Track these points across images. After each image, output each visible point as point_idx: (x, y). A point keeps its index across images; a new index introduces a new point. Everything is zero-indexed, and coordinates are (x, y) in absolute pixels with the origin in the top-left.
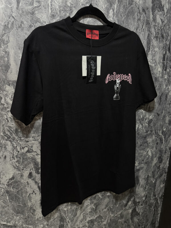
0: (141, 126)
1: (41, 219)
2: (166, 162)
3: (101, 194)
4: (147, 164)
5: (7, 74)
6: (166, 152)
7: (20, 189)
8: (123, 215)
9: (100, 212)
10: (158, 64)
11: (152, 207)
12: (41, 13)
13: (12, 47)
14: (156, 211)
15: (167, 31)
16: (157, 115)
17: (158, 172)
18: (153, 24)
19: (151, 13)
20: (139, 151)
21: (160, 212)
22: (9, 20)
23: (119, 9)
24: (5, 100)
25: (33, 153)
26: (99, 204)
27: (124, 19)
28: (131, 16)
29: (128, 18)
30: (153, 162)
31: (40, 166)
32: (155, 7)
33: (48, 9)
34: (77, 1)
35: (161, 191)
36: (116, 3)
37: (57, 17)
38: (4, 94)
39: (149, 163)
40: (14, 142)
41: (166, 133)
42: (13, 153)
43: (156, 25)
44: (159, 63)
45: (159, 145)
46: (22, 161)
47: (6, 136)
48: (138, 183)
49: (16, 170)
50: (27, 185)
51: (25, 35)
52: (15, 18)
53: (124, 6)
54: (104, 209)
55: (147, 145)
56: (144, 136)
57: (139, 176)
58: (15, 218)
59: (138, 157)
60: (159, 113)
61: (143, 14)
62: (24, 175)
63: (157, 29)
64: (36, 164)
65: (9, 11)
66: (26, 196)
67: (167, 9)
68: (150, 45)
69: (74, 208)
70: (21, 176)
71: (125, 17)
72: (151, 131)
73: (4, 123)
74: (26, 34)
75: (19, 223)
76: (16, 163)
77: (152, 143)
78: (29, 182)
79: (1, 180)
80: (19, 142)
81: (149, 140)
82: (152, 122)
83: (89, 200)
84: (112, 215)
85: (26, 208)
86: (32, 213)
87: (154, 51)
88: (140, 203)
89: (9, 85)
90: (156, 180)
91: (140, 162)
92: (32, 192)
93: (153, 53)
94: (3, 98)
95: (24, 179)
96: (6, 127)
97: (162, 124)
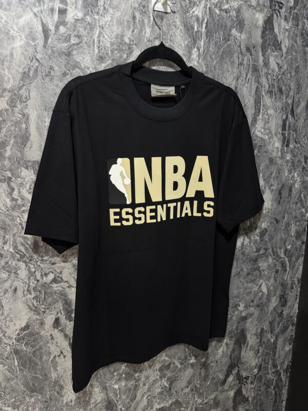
0: (248, 240)
1: (73, 403)
2: (294, 305)
3: (180, 361)
4: (260, 308)
5: (24, 150)
6: (293, 287)
7: (38, 347)
8: (219, 401)
9: (177, 395)
10: (274, 136)
11: (270, 388)
12: (82, 55)
13: (34, 106)
14: (278, 395)
15: (287, 82)
16: (275, 223)
17: (280, 323)
18: (265, 70)
19: (260, 54)
20: (245, 284)
21: (285, 397)
22: (31, 64)
23: (208, 48)
24: (20, 192)
25: (62, 284)
26: (176, 380)
27: (217, 63)
28: (228, 59)
29: (222, 62)
30: (270, 304)
31: (74, 307)
32: (267, 44)
33: (94, 47)
34: (139, 34)
35: (286, 357)
36: (203, 38)
37: (108, 60)
38: (18, 183)
39: (263, 306)
40: (31, 264)
41: (291, 253)
42: (29, 283)
43: (270, 72)
44: (276, 134)
45: (280, 274)
46: (43, 298)
47: (19, 254)
48: (244, 343)
49: (32, 312)
50: (50, 341)
51: (55, 87)
52: (41, 62)
53: (215, 42)
54: (185, 388)
55: (259, 274)
56: (254, 258)
57: (246, 329)
58: (28, 400)
59: (245, 295)
60: (278, 218)
61: (246, 55)
62: (46, 323)
63: (270, 80)
64: (67, 303)
65: (31, 50)
66: (48, 361)
67: (286, 47)
68: (260, 104)
69: (132, 385)
70: (41, 323)
71: (217, 60)
72: (266, 249)
73: (15, 231)
75: (35, 409)
76: (33, 301)
77: (268, 271)
78: (54, 336)
79: (7, 330)
80: (39, 264)
81: (263, 265)
82: (267, 234)
83: (159, 371)
84: (199, 401)
85: (47, 382)
86: (58, 393)
87: (266, 115)
88: (250, 381)
89: (27, 168)
90: (277, 337)
91: (248, 304)
92: (58, 354)
93: (265, 118)
94: (16, 190)
95: (47, 330)
96: (19, 238)
97: (284, 237)
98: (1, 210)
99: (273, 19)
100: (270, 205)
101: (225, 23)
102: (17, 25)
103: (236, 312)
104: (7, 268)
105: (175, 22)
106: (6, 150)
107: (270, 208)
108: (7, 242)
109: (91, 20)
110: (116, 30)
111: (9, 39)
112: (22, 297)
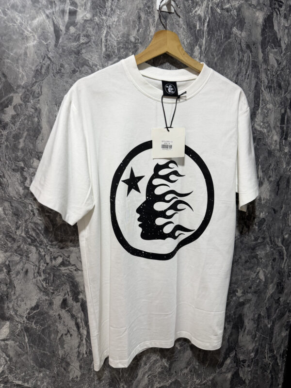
0: (247, 229)
1: (79, 379)
3: (180, 343)
4: (257, 295)
5: (35, 143)
7: (46, 326)
8: (217, 382)
9: (176, 375)
10: (273, 129)
11: (266, 371)
12: (91, 53)
13: (46, 102)
14: (274, 378)
15: (286, 77)
16: (273, 212)
17: (277, 309)
18: (264, 66)
19: (260, 51)
20: (244, 271)
21: (281, 381)
22: (44, 62)
23: (210, 45)
24: (31, 181)
25: (70, 267)
27: (218, 60)
28: (229, 56)
29: (223, 59)
30: (268, 291)
32: (266, 41)
33: (101, 46)
34: (144, 33)
35: (282, 343)
36: (205, 36)
37: (114, 58)
38: (31, 173)
39: (260, 293)
40: (42, 248)
41: (288, 242)
42: (39, 265)
43: (269, 68)
44: (274, 128)
45: (278, 262)
46: (52, 279)
47: (30, 238)
48: (242, 327)
49: (42, 293)
50: (58, 320)
51: (65, 84)
52: (53, 60)
53: (217, 40)
54: (184, 368)
55: (256, 262)
56: (252, 246)
57: (244, 314)
58: (37, 375)
59: (242, 282)
60: (276, 208)
61: (247, 52)
62: (55, 303)
63: (269, 75)
64: (74, 285)
66: (56, 339)
67: (285, 44)
68: (260, 99)
69: (134, 364)
70: (50, 303)
71: (218, 57)
72: (264, 238)
73: (27, 217)
74: (67, 82)
75: (43, 383)
76: (42, 282)
77: (265, 259)
78: (62, 315)
79: (18, 309)
80: (49, 248)
81: (261, 253)
82: (265, 223)
83: (159, 351)
84: (198, 382)
85: (54, 359)
86: (65, 369)
87: (265, 109)
88: (246, 363)
89: (38, 159)
90: (273, 323)
91: (246, 291)
92: (65, 333)
93: (264, 112)
94: (28, 179)
95: (55, 310)
96: (30, 224)
97: (281, 226)
98: (15, 197)
99: (273, 17)
100: (268, 196)
101: (226, 21)
102: (30, 26)
103: (234, 298)
104: (19, 251)
105: (178, 21)
106: (19, 142)
107: (268, 198)
108: (19, 227)
109: (99, 20)
110: (123, 29)
111: (23, 39)
112: (32, 279)
